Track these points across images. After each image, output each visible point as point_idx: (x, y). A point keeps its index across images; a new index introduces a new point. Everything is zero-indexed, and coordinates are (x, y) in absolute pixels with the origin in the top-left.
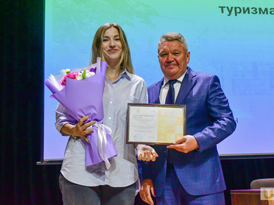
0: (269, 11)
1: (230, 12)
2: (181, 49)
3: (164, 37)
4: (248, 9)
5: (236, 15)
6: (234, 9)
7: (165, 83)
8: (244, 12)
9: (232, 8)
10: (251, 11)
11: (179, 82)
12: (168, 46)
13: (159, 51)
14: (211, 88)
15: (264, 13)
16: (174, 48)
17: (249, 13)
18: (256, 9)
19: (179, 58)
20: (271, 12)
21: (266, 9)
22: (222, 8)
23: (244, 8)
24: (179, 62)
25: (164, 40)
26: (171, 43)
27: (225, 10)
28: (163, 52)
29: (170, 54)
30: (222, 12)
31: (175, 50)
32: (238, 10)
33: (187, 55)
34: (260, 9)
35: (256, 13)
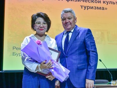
0: (101, 8)
1: (85, 8)
2: (72, 16)
3: (63, 11)
4: (93, 7)
5: (87, 10)
6: (87, 7)
7: (65, 33)
8: (91, 9)
9: (86, 6)
10: (94, 8)
11: (72, 32)
12: (66, 15)
13: (62, 18)
14: (86, 35)
15: (99, 9)
16: (69, 16)
17: (93, 9)
18: (96, 7)
19: (71, 21)
20: (102, 9)
21: (100, 8)
22: (82, 6)
23: (91, 7)
24: (71, 23)
25: (64, 12)
26: (67, 13)
27: (83, 7)
28: (64, 18)
29: (67, 19)
30: (82, 8)
31: (69, 17)
32: (88, 8)
33: (75, 19)
34: (98, 7)
35: (96, 9)
